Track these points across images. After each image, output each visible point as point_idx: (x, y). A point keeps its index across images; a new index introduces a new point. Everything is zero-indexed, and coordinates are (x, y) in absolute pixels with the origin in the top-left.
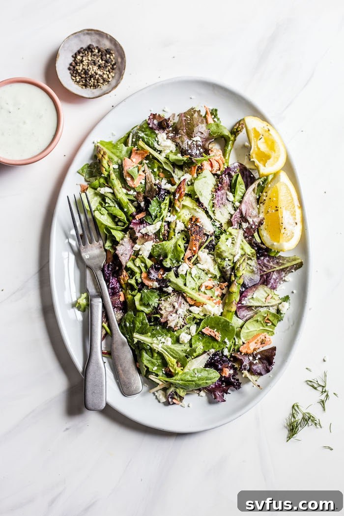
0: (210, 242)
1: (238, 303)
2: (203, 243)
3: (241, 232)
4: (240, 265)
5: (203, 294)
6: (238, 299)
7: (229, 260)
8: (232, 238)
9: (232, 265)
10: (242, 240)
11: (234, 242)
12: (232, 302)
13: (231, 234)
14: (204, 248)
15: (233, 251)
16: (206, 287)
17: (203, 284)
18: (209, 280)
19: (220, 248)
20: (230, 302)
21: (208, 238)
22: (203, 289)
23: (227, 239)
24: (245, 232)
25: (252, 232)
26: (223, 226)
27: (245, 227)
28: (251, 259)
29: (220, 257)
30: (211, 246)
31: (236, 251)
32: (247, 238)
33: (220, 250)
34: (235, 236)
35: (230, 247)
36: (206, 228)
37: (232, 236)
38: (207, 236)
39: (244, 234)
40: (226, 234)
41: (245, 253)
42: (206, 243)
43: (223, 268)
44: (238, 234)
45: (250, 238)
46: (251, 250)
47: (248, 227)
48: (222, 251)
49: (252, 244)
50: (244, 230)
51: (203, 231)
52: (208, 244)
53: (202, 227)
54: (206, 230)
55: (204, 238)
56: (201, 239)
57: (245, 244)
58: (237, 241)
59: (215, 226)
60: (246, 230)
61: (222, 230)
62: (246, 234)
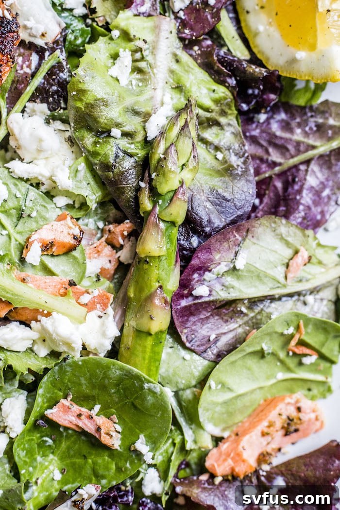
0: (51, 73)
1: (178, 296)
2: (26, 80)
3: (169, 24)
5: (40, 276)
6: (172, 283)
7: (125, 134)
8: (134, 52)
9: (141, 153)
10: (175, 55)
11: (142, 65)
12: (150, 298)
13: (126, 36)
14: (32, 99)
15: (142, 99)
16: (47, 247)
17: (34, 237)
18: (61, 218)
19: (83, 92)
20: (144, 296)
21: (42, 58)
22: (34, 255)
23: (115, 57)
24: (184, 24)
25: (209, 22)
26: (95, 8)
27: (183, 6)
28: (217, 124)
29: (90, 129)
30: (55, 88)
31: (152, 98)
32: (196, 48)
33: (83, 98)
34: (144, 40)
35: (130, 87)
36: (29, 24)
37: (133, 43)
38: (37, 53)
39: (179, 31)
40: (111, 39)
41: (189, 100)
42: (34, 79)
43: (107, 167)
44: (158, 35)
45: (208, 46)
46: (214, 91)
47: (194, 4)
48: (92, 102)
49: (216, 68)
50: (180, 18)
51: (15, 34)
52: (43, 81)
53: (11, 19)
54: (31, 29)
55: (27, 63)
56: (10, 64)
57: (187, 71)
58: (155, 59)
59: (66, 14)
60: (188, 16)
61: (97, 25)
62: (187, 31)
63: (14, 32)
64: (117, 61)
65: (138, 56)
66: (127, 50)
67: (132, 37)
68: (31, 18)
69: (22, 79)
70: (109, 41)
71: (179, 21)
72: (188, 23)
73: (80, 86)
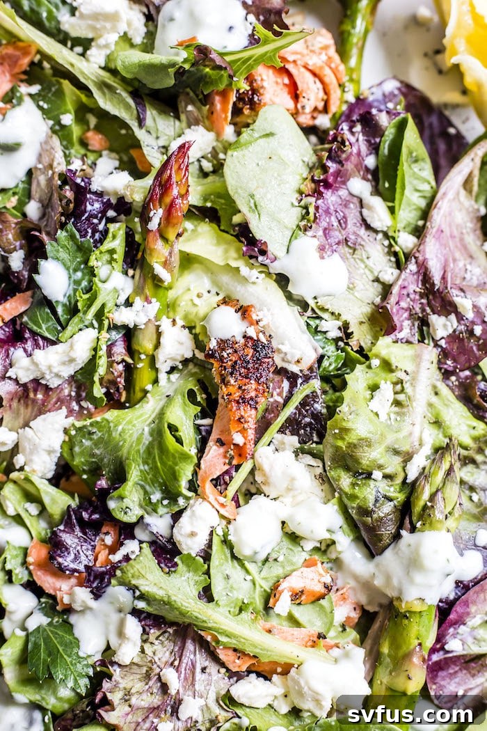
0: (304, 403)
1: (433, 651)
2: (275, 409)
3: (430, 354)
4: (432, 497)
5: (286, 627)
6: (430, 641)
7: (386, 477)
8: (395, 384)
9: (401, 497)
10: (435, 387)
11: (401, 397)
12: (408, 656)
13: (387, 366)
14: (282, 430)
15: (402, 434)
16: (297, 596)
17: (284, 585)
18: (309, 564)
19: (345, 431)
20: (401, 653)
21: (293, 385)
22: (283, 605)
23: (374, 388)
24: (445, 354)
25: (475, 354)
26: (352, 333)
27: (445, 334)
28: (473, 462)
29: (347, 469)
30: (308, 420)
31: (411, 434)
32: (453, 378)
33: (346, 437)
34: (405, 371)
35: (389, 422)
36: (284, 348)
37: (394, 374)
38: (288, 379)
39: (439, 362)
40: (369, 367)
41: (451, 439)
42: (285, 409)
43: (365, 512)
44: (418, 365)
45: (467, 378)
46: (474, 428)
47: (457, 333)
48: (355, 441)
49: (475, 402)
50: (441, 347)
51: (270, 360)
52: (294, 411)
53: (266, 343)
54: (286, 354)
55: (278, 390)
56: (266, 394)
57: (446, 405)
58: (414, 391)
59: (320, 337)
60: (450, 345)
61: (352, 349)
62: (449, 362)
63: (270, 357)
64: (376, 393)
65: (399, 387)
66: (389, 382)
67: (394, 367)
68: (286, 342)
69: (272, 408)
70: (367, 370)
71: (440, 350)
72: (450, 353)
73: (344, 424)
